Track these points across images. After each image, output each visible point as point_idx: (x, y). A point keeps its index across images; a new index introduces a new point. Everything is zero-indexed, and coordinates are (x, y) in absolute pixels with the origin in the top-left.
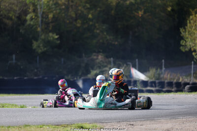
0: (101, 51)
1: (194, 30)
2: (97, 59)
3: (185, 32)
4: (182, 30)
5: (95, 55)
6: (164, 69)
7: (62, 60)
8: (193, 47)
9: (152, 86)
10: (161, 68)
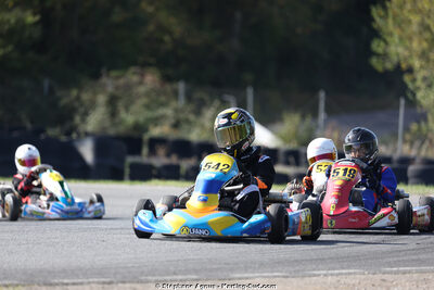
0: (152, 60)
1: (409, 11)
2: (141, 83)
3: (385, 17)
4: (376, 12)
5: (134, 73)
6: (322, 116)
7: (46, 83)
8: (405, 59)
9: (287, 163)
10: (315, 115)
